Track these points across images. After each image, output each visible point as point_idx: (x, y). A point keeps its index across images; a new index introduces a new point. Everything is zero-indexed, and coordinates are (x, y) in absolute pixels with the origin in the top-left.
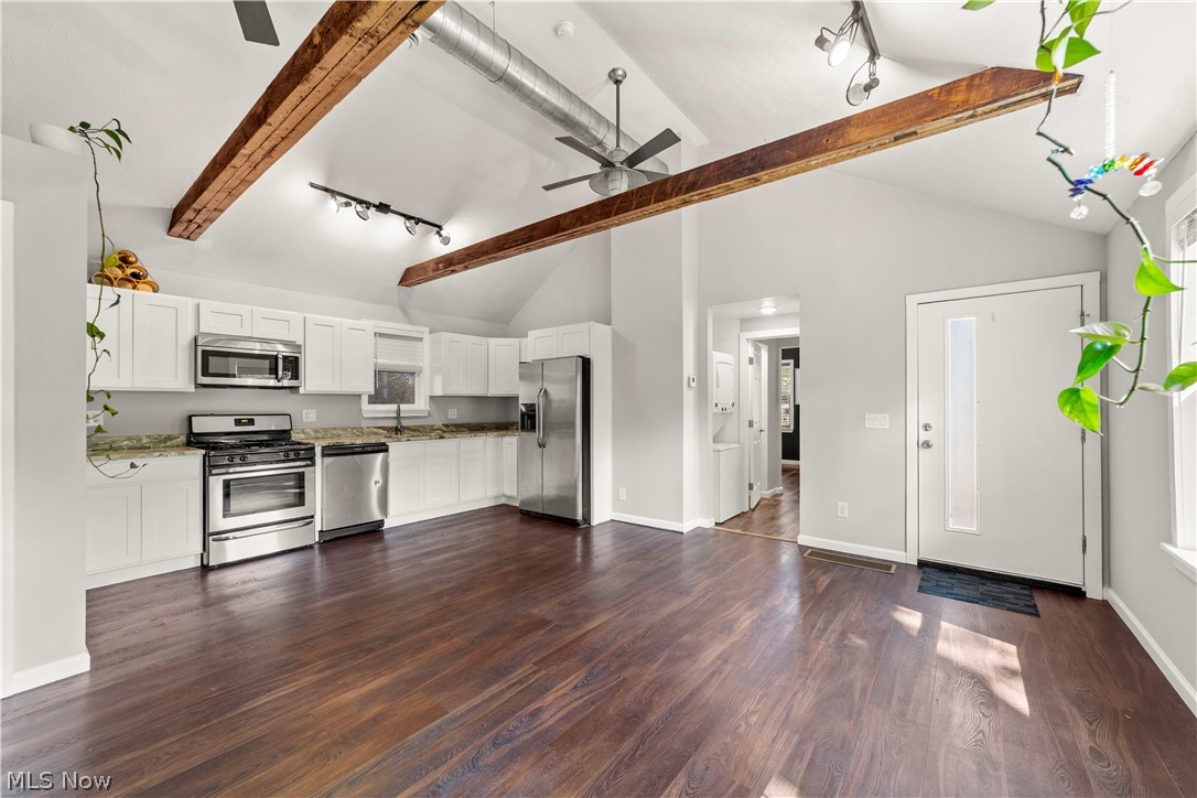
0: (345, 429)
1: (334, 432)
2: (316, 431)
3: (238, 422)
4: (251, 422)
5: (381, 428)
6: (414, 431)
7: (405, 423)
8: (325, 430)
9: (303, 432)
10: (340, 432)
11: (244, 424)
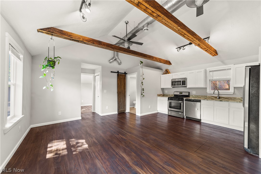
0: (202, 96)
1: (199, 97)
2: (195, 96)
3: (180, 93)
4: (182, 93)
5: (213, 97)
6: (226, 98)
7: (220, 96)
8: (197, 96)
9: (192, 96)
10: (201, 97)
11: (181, 94)
